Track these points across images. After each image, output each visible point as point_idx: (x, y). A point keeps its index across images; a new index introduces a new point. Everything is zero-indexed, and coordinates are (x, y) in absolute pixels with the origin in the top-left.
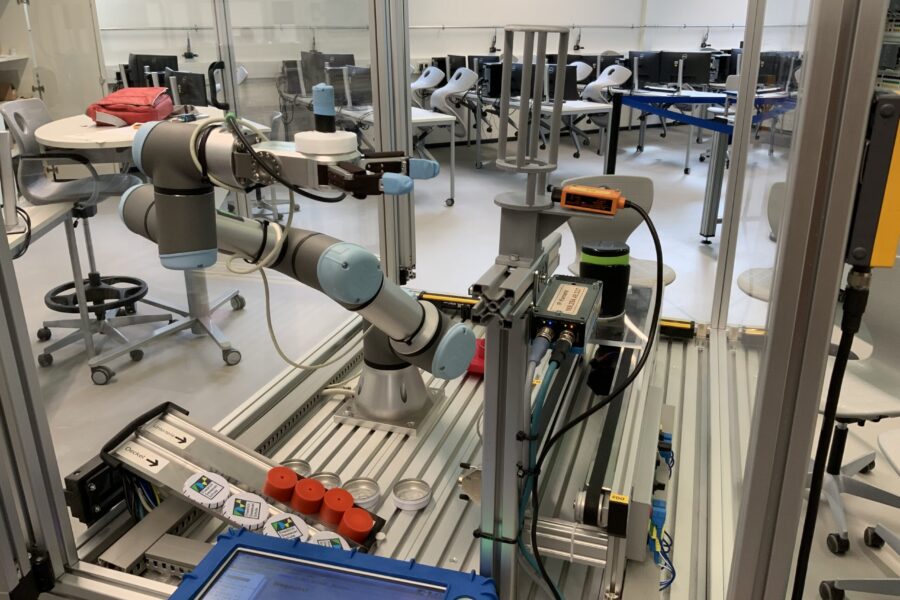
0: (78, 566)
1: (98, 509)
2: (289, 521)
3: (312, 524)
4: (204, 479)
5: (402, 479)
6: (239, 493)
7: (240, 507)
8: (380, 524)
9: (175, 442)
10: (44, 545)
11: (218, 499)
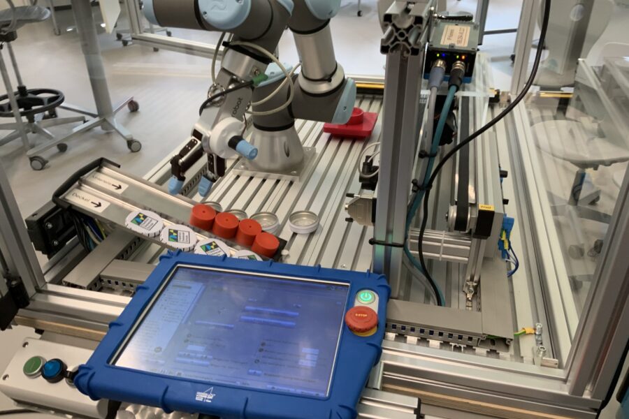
0: (46, 287)
1: (56, 243)
2: (214, 244)
3: (231, 246)
4: (141, 215)
5: (294, 212)
6: (170, 225)
7: (173, 235)
8: (283, 244)
9: (113, 189)
10: (16, 272)
11: (155, 230)
